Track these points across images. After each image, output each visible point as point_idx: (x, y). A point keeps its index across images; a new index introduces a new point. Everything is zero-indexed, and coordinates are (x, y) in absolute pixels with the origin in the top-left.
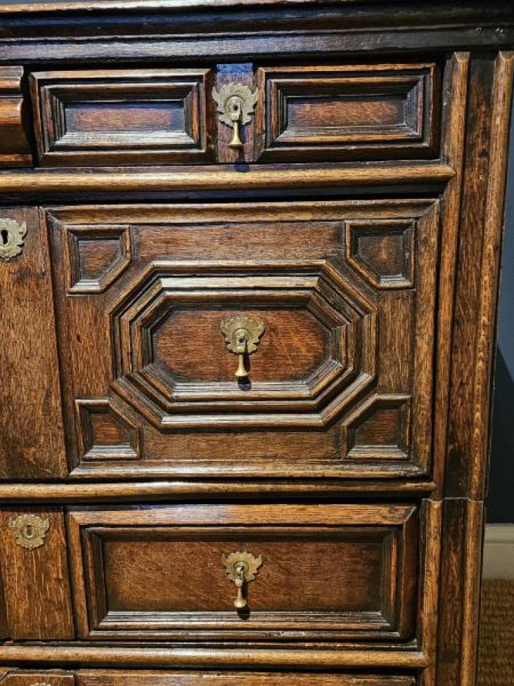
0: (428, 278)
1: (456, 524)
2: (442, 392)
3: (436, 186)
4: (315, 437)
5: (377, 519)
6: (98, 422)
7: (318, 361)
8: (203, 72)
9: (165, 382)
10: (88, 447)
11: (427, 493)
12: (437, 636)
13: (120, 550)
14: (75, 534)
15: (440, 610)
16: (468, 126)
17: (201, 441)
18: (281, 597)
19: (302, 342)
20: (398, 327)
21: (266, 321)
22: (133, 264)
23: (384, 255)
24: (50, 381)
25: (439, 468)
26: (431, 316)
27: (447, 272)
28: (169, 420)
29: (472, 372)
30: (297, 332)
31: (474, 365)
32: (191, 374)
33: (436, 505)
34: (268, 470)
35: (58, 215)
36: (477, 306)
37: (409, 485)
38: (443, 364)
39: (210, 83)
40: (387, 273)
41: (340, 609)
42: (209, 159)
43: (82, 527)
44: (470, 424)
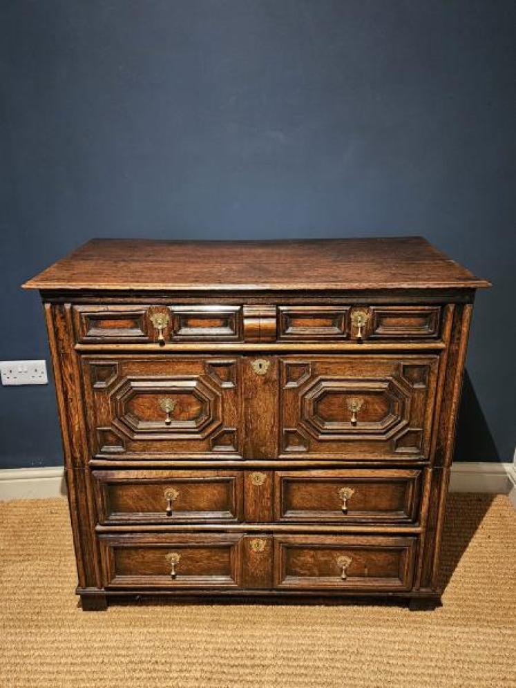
0: (433, 385)
1: (438, 478)
2: (436, 427)
3: (437, 351)
4: (382, 444)
5: (404, 475)
6: (291, 437)
7: (386, 415)
8: (348, 308)
9: (320, 421)
10: (287, 446)
11: (427, 466)
12: (427, 521)
13: (294, 486)
14: (277, 480)
15: (429, 511)
16: (453, 329)
17: (334, 445)
18: (362, 506)
19: (379, 408)
20: (419, 403)
21: (365, 400)
22: (313, 377)
23: (415, 375)
24: (274, 422)
25: (432, 457)
26: (433, 399)
27: (441, 383)
28: (321, 437)
29: (449, 420)
30: (377, 403)
31: (450, 417)
32: (331, 419)
33: (430, 470)
34: (361, 457)
35: (283, 358)
36: (452, 394)
37: (420, 463)
38: (437, 417)
39: (349, 312)
40: (416, 382)
41: (386, 511)
42: (348, 339)
43: (281, 478)
44: (446, 439)
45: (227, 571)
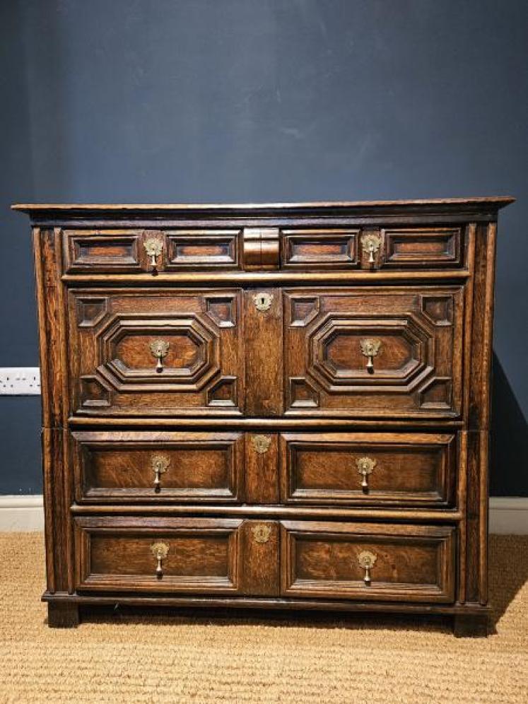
0: (459, 321)
1: (476, 444)
2: (467, 377)
3: (462, 280)
4: (403, 398)
5: (435, 441)
6: (299, 389)
7: (406, 361)
8: (357, 231)
9: (333, 370)
10: (293, 402)
11: (460, 427)
12: (466, 503)
13: (305, 455)
14: (283, 445)
15: (467, 488)
16: (476, 254)
17: (349, 399)
18: (385, 483)
19: (399, 351)
20: (445, 344)
21: (382, 342)
22: (321, 314)
23: (438, 311)
24: (279, 369)
25: (466, 414)
26: (461, 339)
27: (468, 319)
28: (333, 388)
29: (481, 367)
30: (396, 346)
31: (482, 363)
32: (344, 365)
33: (465, 433)
34: (381, 414)
35: (287, 291)
36: (482, 335)
37: (451, 423)
38: (467, 362)
39: (360, 235)
40: (440, 319)
41: (416, 490)
42: (358, 267)
43: (288, 442)
44: (481, 392)
45: (223, 571)
